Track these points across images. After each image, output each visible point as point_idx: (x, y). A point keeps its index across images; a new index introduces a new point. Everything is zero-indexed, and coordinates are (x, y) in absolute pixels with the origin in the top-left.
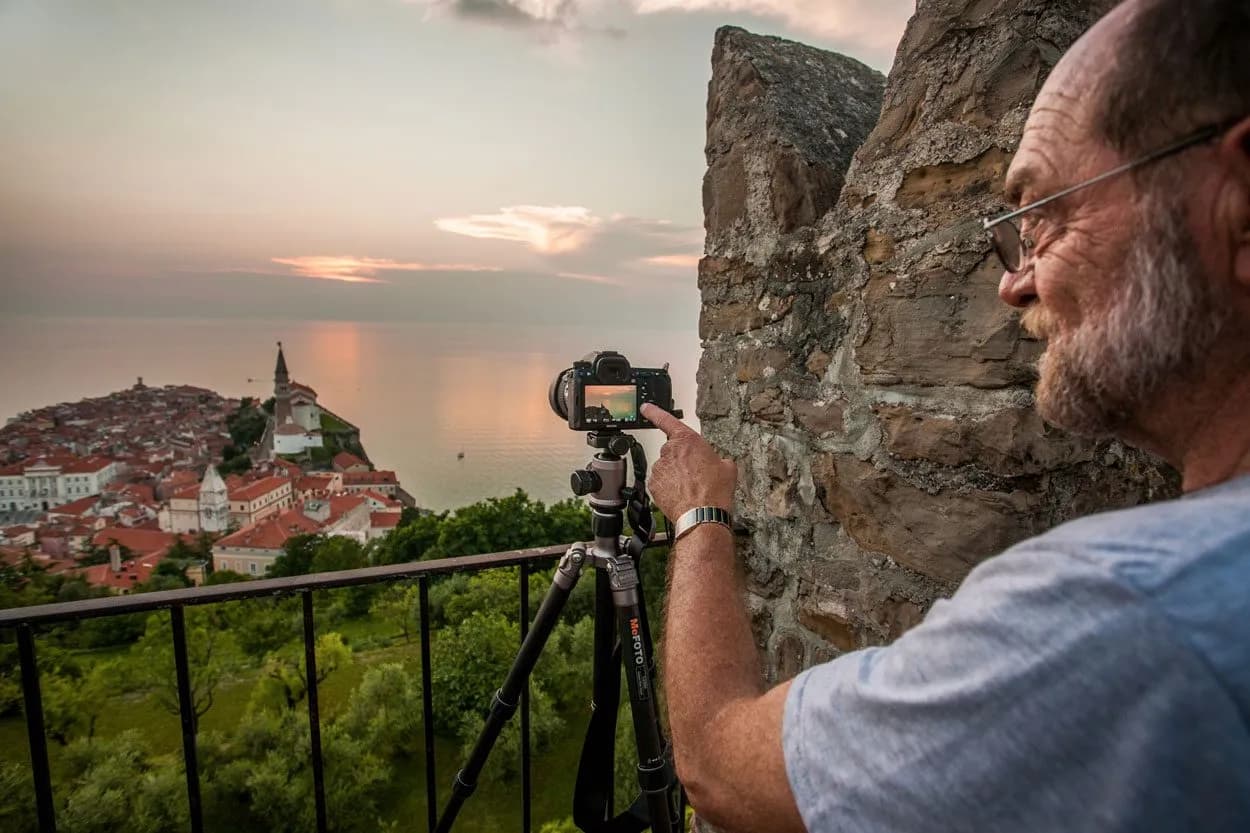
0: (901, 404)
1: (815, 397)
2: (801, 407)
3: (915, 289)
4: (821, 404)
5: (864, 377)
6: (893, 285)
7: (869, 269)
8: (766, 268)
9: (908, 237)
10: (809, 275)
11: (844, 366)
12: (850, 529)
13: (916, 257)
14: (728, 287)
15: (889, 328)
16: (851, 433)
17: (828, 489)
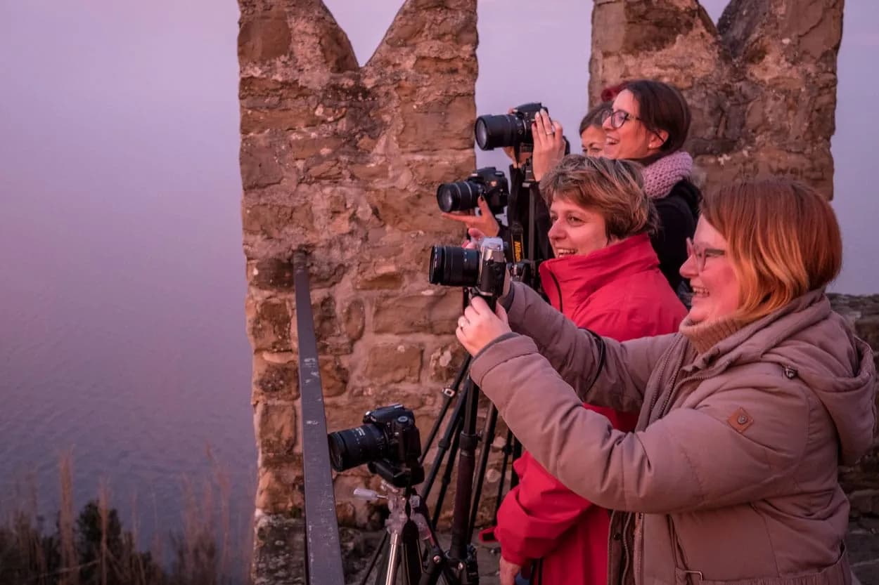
0: (423, 160)
1: (368, 162)
2: (357, 170)
3: (426, 109)
4: (373, 165)
5: (401, 150)
6: (415, 107)
7: (400, 98)
8: (321, 91)
9: (423, 86)
10: (360, 98)
11: (387, 145)
12: (393, 225)
13: (426, 95)
14: (280, 99)
15: (415, 126)
16: (394, 177)
17: (379, 208)
